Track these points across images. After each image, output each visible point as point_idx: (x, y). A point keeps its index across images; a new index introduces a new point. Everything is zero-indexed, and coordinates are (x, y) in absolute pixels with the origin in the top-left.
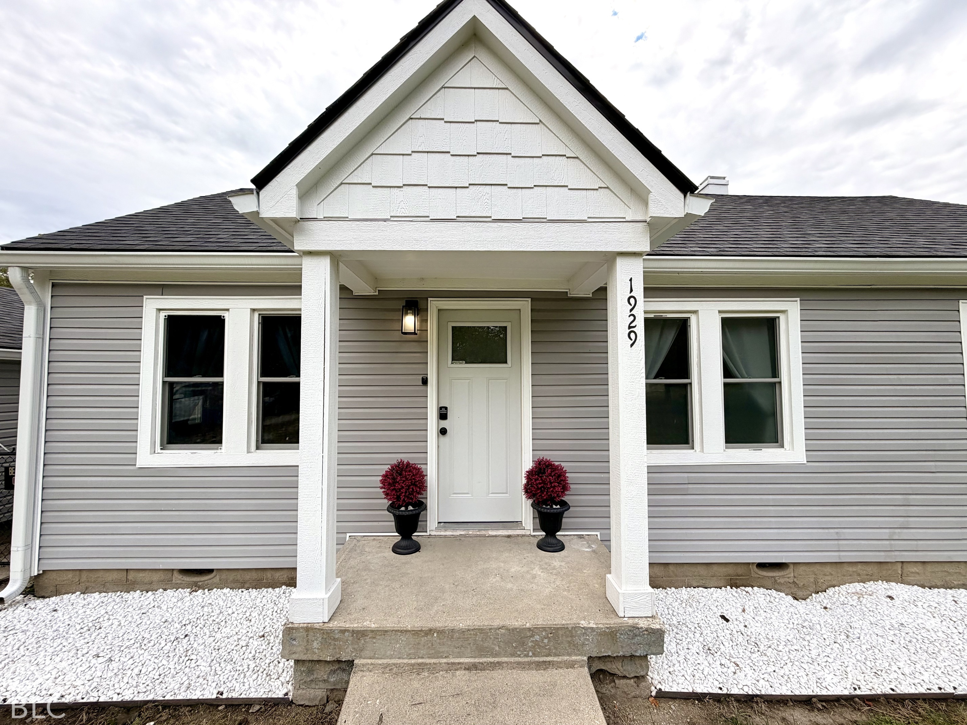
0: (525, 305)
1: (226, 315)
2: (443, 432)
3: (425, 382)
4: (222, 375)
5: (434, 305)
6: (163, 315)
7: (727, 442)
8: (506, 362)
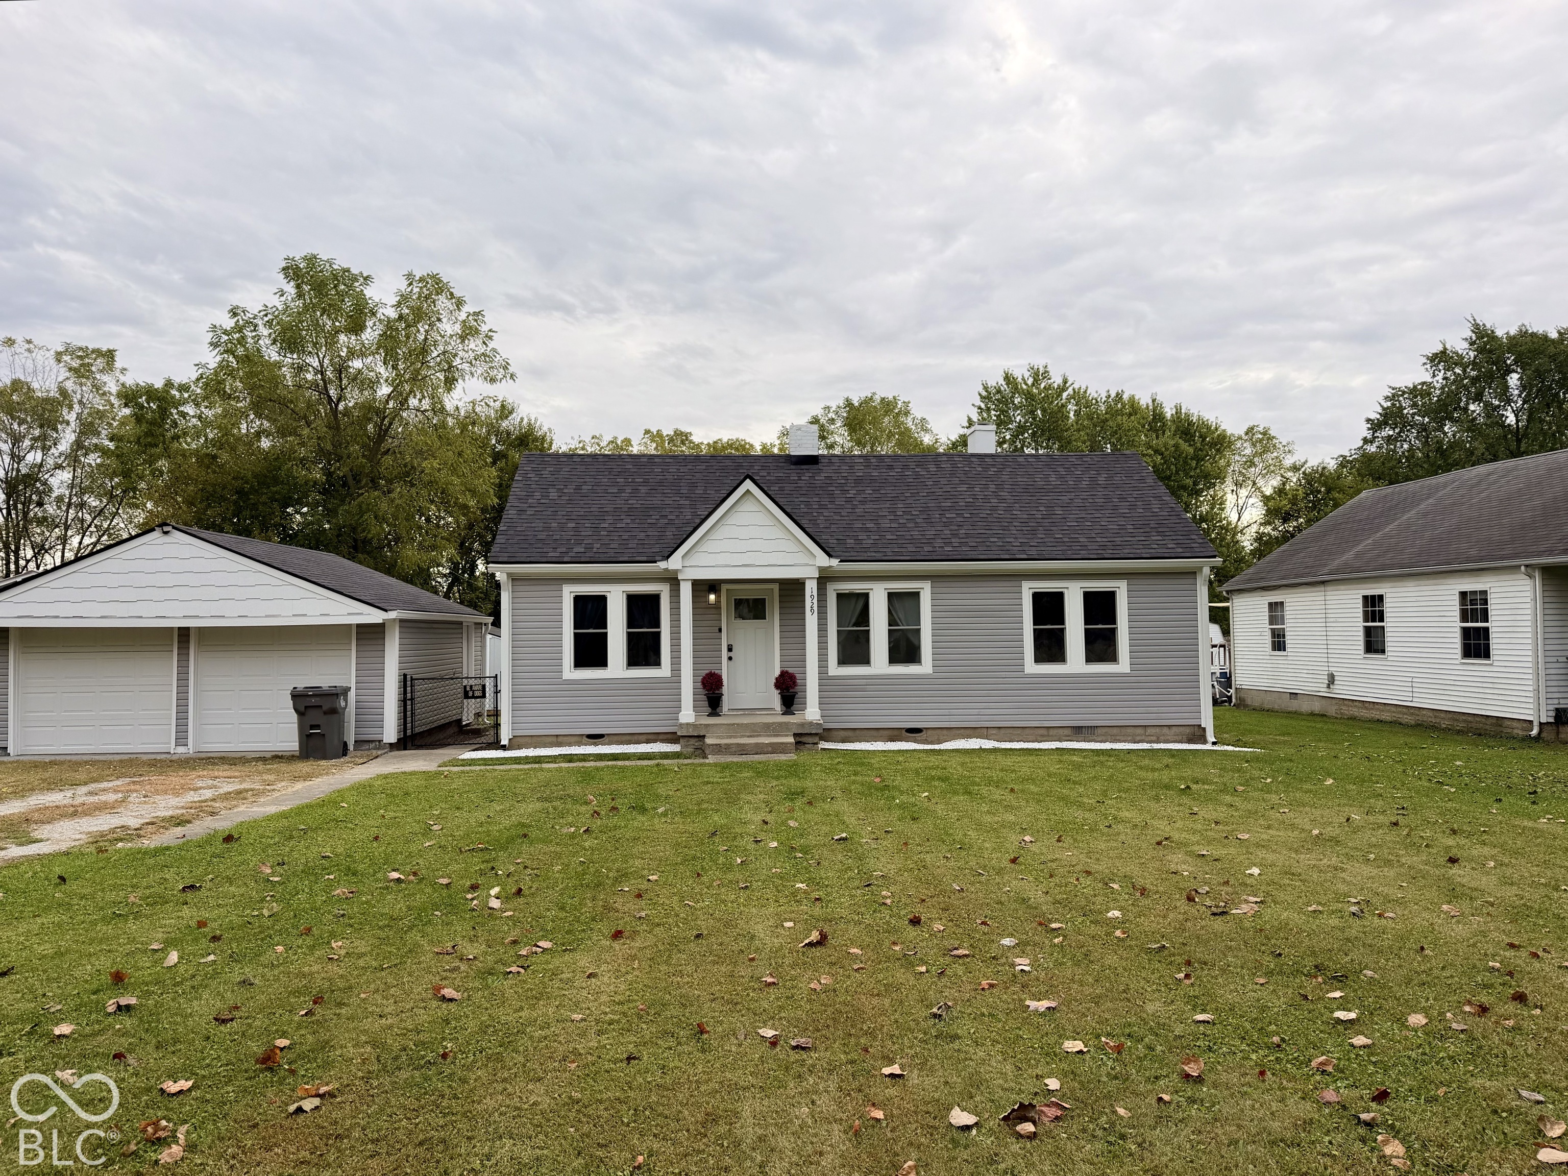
0: (776, 587)
1: (608, 595)
2: (730, 658)
3: (720, 630)
4: (606, 628)
5: (724, 587)
6: (573, 595)
7: (890, 662)
8: (765, 618)
